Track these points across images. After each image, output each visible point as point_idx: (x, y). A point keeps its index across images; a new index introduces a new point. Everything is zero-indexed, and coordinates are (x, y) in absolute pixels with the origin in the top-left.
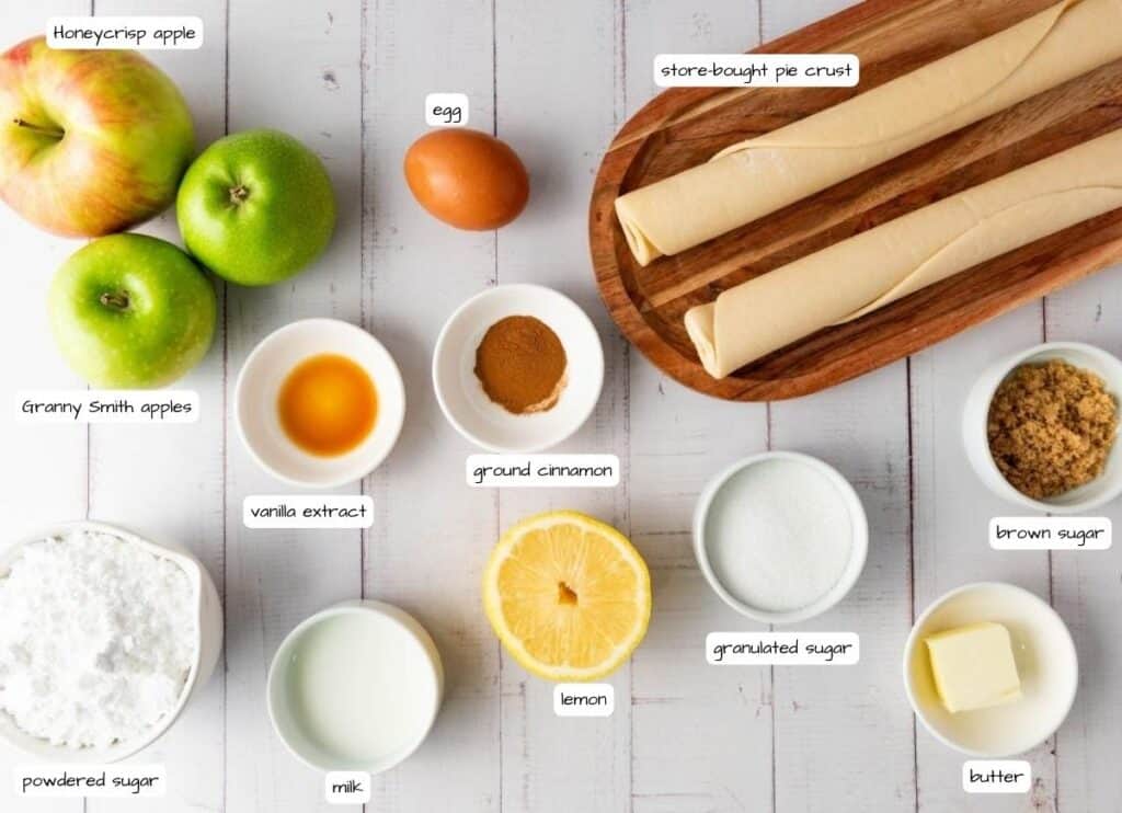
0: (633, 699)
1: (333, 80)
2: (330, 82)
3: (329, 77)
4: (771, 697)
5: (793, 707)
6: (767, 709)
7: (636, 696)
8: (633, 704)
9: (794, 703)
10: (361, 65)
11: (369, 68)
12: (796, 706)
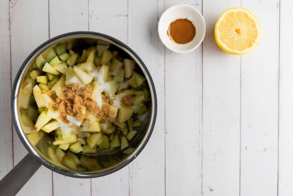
0: (127, 16)
1: (210, 189)
2: (211, 189)
3: (211, 190)
4: (89, 17)
5: (83, 14)
6: (90, 13)
7: (127, 17)
8: (127, 15)
9: (82, 15)
10: (202, 194)
11: (200, 193)
12: (82, 14)
